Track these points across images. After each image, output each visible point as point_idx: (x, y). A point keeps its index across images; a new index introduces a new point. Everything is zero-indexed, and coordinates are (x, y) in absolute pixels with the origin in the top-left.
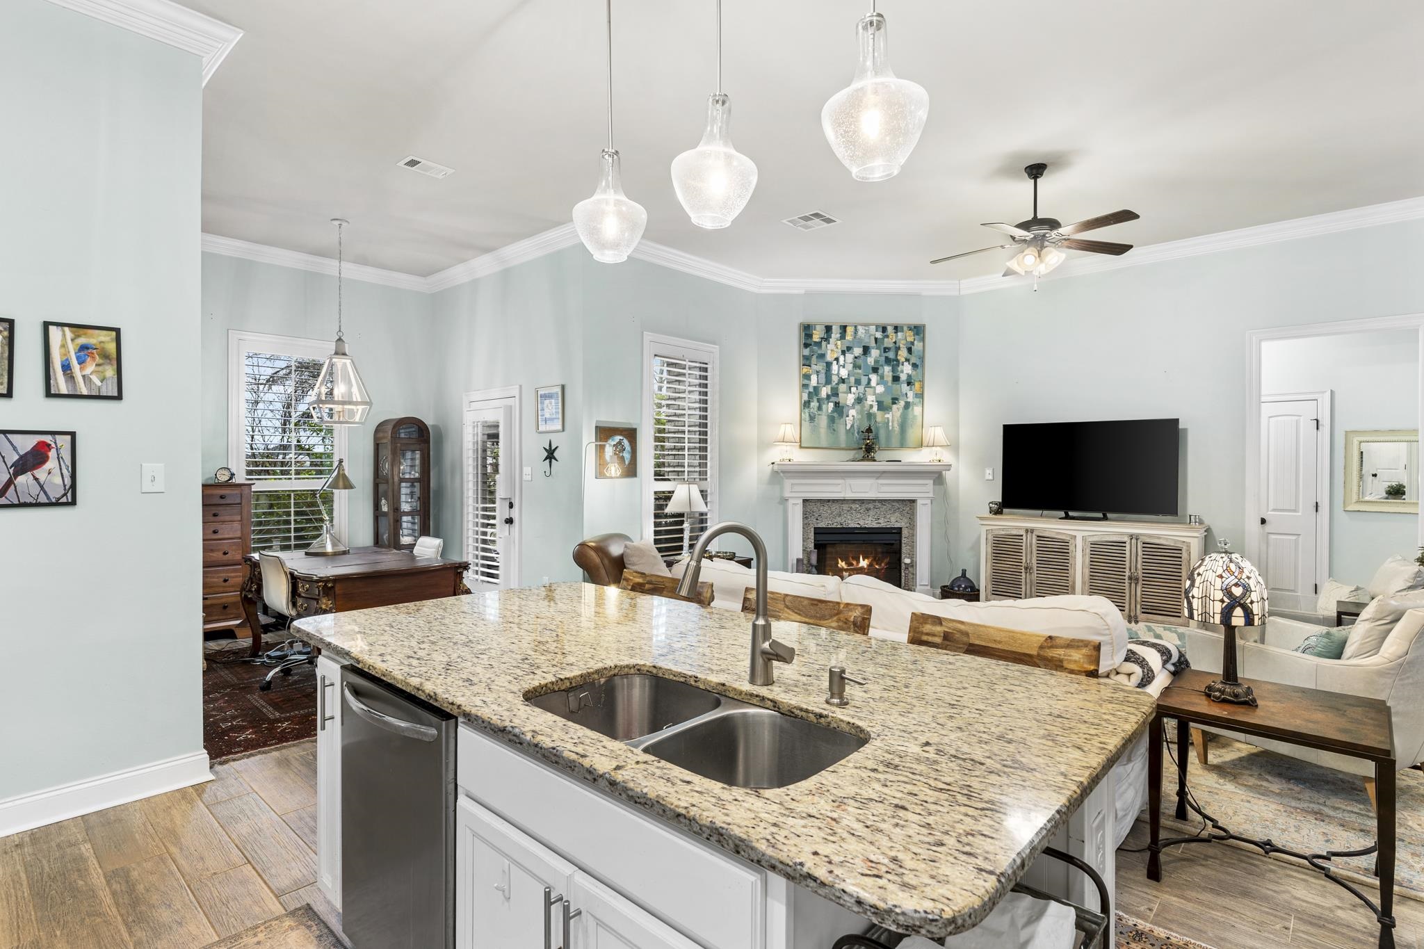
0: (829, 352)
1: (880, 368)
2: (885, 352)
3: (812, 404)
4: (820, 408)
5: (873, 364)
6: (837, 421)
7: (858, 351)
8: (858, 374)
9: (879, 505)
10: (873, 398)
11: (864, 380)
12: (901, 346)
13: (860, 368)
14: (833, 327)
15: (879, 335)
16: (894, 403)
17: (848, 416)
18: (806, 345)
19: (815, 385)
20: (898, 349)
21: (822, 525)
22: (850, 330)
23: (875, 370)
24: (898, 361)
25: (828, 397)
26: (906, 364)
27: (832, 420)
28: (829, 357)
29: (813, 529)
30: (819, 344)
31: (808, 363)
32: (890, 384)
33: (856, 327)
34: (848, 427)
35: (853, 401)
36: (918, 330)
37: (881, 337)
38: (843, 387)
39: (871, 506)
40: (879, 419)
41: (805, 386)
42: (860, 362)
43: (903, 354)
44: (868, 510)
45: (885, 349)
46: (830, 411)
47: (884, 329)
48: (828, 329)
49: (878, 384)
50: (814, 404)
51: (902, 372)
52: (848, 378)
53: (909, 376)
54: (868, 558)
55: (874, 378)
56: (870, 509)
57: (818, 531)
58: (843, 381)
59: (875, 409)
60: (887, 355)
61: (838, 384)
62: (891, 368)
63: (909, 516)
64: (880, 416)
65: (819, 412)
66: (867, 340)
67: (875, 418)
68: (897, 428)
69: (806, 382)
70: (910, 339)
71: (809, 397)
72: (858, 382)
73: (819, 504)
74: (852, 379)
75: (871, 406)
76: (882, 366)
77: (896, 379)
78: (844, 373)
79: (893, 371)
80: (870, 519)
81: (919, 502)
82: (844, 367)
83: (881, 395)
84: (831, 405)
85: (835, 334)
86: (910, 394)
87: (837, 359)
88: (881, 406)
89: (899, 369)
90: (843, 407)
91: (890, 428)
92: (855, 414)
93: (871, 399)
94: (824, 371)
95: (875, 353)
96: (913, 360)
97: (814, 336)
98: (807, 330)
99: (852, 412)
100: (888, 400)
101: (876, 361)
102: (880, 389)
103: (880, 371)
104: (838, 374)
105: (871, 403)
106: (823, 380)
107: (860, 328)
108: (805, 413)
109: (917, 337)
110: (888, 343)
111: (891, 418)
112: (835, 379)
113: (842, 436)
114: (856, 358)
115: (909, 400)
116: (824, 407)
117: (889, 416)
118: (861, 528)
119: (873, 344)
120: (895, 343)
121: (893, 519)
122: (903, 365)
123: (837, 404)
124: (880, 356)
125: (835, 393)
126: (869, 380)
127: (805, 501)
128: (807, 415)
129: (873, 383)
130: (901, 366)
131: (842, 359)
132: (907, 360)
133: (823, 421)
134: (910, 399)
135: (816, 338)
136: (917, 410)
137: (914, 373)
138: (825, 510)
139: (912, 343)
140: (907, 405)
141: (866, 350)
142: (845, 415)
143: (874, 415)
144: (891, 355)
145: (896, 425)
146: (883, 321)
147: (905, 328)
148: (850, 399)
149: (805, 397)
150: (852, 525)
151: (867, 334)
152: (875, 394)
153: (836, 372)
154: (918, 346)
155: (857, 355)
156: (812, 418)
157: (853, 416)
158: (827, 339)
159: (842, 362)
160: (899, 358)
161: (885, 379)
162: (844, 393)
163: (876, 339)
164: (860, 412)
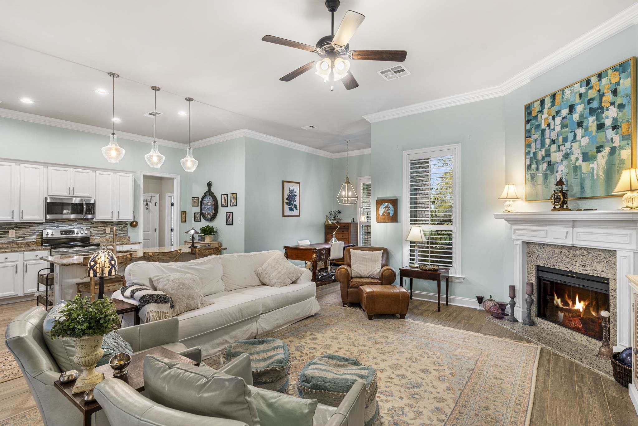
0: (543, 121)
1: (585, 120)
2: (589, 104)
3: (533, 166)
4: (537, 169)
5: (578, 119)
6: (549, 177)
7: (565, 112)
8: (565, 132)
9: (585, 253)
10: (579, 151)
11: (571, 136)
12: (605, 91)
13: (567, 127)
14: (546, 99)
15: (583, 90)
16: (599, 151)
17: (557, 171)
18: (528, 122)
19: (534, 151)
20: (602, 96)
21: (540, 264)
22: (558, 96)
23: (580, 124)
24: (602, 108)
25: (543, 158)
26: (611, 108)
27: (546, 177)
28: (543, 126)
29: (534, 266)
30: (536, 117)
31: (529, 135)
32: (594, 133)
33: (562, 91)
35: (561, 157)
36: (624, 67)
37: (585, 91)
39: (578, 252)
40: (584, 170)
41: (527, 153)
42: (566, 121)
43: (607, 98)
44: (575, 256)
45: (589, 101)
46: (544, 170)
47: (588, 82)
48: (542, 102)
49: (583, 137)
50: (534, 166)
51: (607, 118)
52: (557, 139)
53: (615, 119)
54: (584, 301)
55: (579, 132)
56: (577, 256)
57: (538, 269)
58: (554, 142)
59: (581, 159)
60: (591, 106)
61: (550, 146)
62: (595, 117)
63: (611, 267)
64: (585, 167)
65: (537, 172)
66: (572, 99)
67: (581, 169)
68: (602, 176)
69: (528, 150)
70: (614, 80)
71: (530, 162)
72: (565, 140)
73: (537, 246)
74: (561, 139)
75: (577, 159)
77: (601, 127)
78: (554, 136)
79: (597, 120)
80: (577, 265)
82: (554, 130)
83: (586, 146)
84: (545, 164)
85: (548, 105)
86: (617, 138)
87: (549, 125)
88: (586, 157)
89: (604, 116)
91: (595, 177)
92: (563, 169)
94: (539, 138)
95: (579, 108)
96: (620, 101)
97: (533, 112)
98: (528, 109)
99: (561, 168)
100: (593, 150)
101: (581, 116)
102: (585, 141)
103: (585, 124)
104: (550, 138)
105: (577, 156)
106: (539, 146)
107: (566, 91)
109: (624, 75)
110: (592, 94)
111: (595, 167)
112: (548, 142)
114: (563, 118)
115: (615, 145)
116: (540, 167)
117: (594, 165)
118: (569, 272)
119: (578, 100)
120: (599, 91)
121: (599, 268)
122: (607, 110)
123: (549, 163)
124: (585, 109)
125: (548, 154)
126: (575, 135)
128: (529, 175)
129: (578, 137)
130: (605, 113)
131: (552, 123)
132: (612, 104)
133: (540, 177)
134: (617, 143)
135: (534, 114)
136: (625, 154)
137: (621, 114)
138: (541, 252)
139: (618, 84)
140: (613, 151)
141: (572, 108)
142: (555, 171)
143: (580, 167)
144: (595, 105)
145: (601, 173)
146: (585, 76)
147: (610, 72)
148: (559, 156)
149: (528, 162)
151: (573, 93)
152: (580, 147)
153: (548, 137)
154: (624, 84)
155: (563, 116)
156: (533, 178)
157: (562, 171)
158: (541, 112)
159: (552, 127)
160: (603, 104)
161: (590, 130)
162: (554, 152)
163: (580, 95)
164: (568, 166)
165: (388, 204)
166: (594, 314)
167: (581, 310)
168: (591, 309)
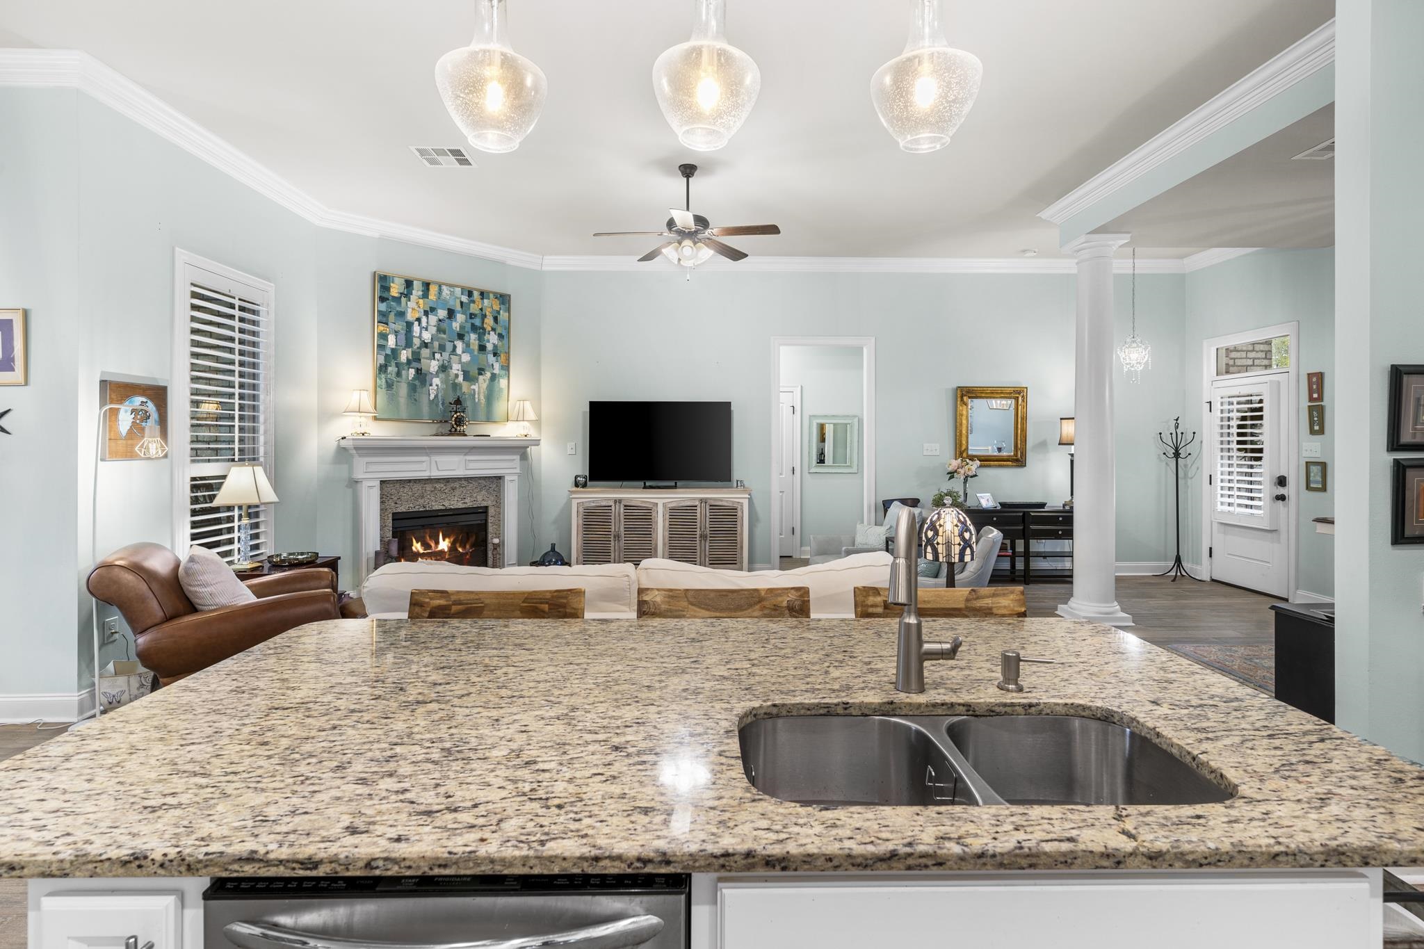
0: (410, 310)
1: (466, 335)
2: (471, 318)
3: (390, 369)
4: (399, 374)
5: (458, 329)
6: (418, 390)
7: (442, 313)
8: (443, 339)
9: (465, 483)
10: (459, 367)
11: (449, 346)
12: (487, 313)
13: (445, 333)
14: (415, 282)
15: (465, 299)
16: (480, 374)
17: (431, 385)
18: (382, 299)
19: (394, 347)
20: (484, 316)
21: (402, 509)
22: (433, 290)
23: (461, 336)
24: (484, 329)
25: (409, 362)
26: (492, 333)
27: (413, 388)
28: (410, 316)
29: (390, 515)
30: (397, 300)
31: (384, 320)
32: (476, 353)
33: (440, 286)
34: (432, 397)
35: (436, 368)
36: (504, 299)
37: (467, 301)
38: (425, 352)
39: (456, 485)
40: (465, 389)
41: (381, 347)
42: (444, 325)
43: (489, 321)
44: (454, 489)
45: (471, 314)
46: (410, 378)
47: (470, 294)
48: (409, 284)
49: (463, 352)
50: (392, 369)
51: (488, 341)
52: (431, 343)
53: (495, 346)
54: (449, 538)
55: (460, 345)
56: (456, 488)
57: (397, 517)
58: (425, 345)
59: (461, 378)
60: (473, 321)
61: (420, 348)
62: (477, 336)
63: (495, 493)
64: (465, 387)
65: (398, 379)
66: (451, 303)
67: (461, 388)
68: (483, 400)
69: (382, 342)
70: (496, 307)
71: (385, 360)
72: (442, 348)
73: (398, 486)
74: (436, 344)
75: (457, 376)
76: (468, 332)
77: (482, 348)
78: (427, 336)
79: (479, 339)
80: (456, 499)
81: (507, 478)
82: (427, 329)
83: (468, 363)
84: (412, 372)
85: (417, 291)
86: (497, 366)
87: (419, 320)
88: (467, 376)
89: (486, 338)
90: (426, 374)
91: (477, 400)
92: (439, 383)
93: (456, 368)
94: (403, 332)
95: (460, 318)
96: (499, 330)
97: (392, 290)
98: (383, 282)
99: (436, 381)
100: (474, 372)
101: (462, 327)
102: (466, 358)
103: (466, 338)
104: (420, 337)
105: (456, 372)
106: (403, 343)
107: (444, 288)
108: (380, 379)
109: (502, 306)
110: (474, 308)
111: (477, 390)
112: (417, 342)
113: (425, 409)
114: (440, 320)
115: (494, 372)
116: (404, 372)
117: (475, 387)
118: (446, 510)
119: (458, 308)
120: (481, 309)
121: (480, 498)
122: (489, 334)
123: (419, 371)
124: (466, 321)
125: (416, 358)
126: (455, 347)
127: (382, 482)
128: (384, 380)
129: (459, 350)
130: (487, 335)
131: (424, 320)
132: (494, 330)
133: (403, 390)
134: (497, 371)
135: (394, 292)
136: (503, 383)
137: (500, 343)
138: (405, 492)
139: (498, 312)
140: (493, 377)
141: (451, 314)
142: (428, 384)
143: (460, 385)
144: (477, 322)
145: (482, 397)
146: (470, 284)
147: (491, 296)
148: (434, 366)
149: (381, 360)
150: (436, 507)
151: (454, 297)
152: (460, 362)
153: (418, 335)
154: (503, 316)
155: (441, 318)
156: (389, 386)
157: (437, 385)
158: (407, 295)
159: (424, 324)
160: (485, 326)
161: (471, 347)
162: (427, 358)
163: (462, 303)
164: (445, 382)
165: (144, 400)
166: (460, 550)
167: (446, 550)
168: (458, 545)
